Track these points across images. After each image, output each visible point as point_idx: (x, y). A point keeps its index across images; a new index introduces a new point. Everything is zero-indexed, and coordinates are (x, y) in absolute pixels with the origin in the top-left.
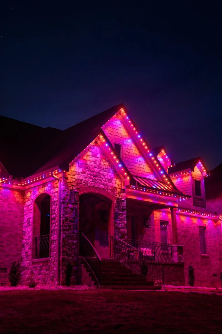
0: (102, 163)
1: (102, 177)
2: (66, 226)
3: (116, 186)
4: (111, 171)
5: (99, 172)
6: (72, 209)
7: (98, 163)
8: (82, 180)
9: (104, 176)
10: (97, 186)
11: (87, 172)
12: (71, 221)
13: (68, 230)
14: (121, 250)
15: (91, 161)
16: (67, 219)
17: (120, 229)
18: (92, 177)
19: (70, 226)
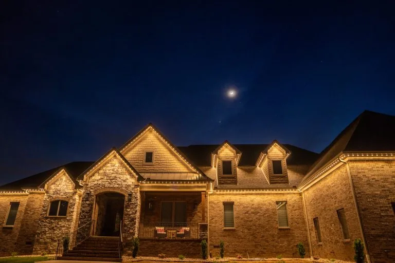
0: (120, 170)
1: (118, 179)
2: (82, 216)
3: (131, 183)
4: (127, 174)
5: (116, 177)
6: (89, 204)
7: (115, 170)
8: (100, 184)
9: (120, 178)
10: (112, 186)
11: (106, 178)
12: (87, 213)
13: (84, 218)
14: (129, 231)
15: (109, 170)
16: (83, 211)
17: (130, 215)
18: (109, 180)
19: (85, 216)
